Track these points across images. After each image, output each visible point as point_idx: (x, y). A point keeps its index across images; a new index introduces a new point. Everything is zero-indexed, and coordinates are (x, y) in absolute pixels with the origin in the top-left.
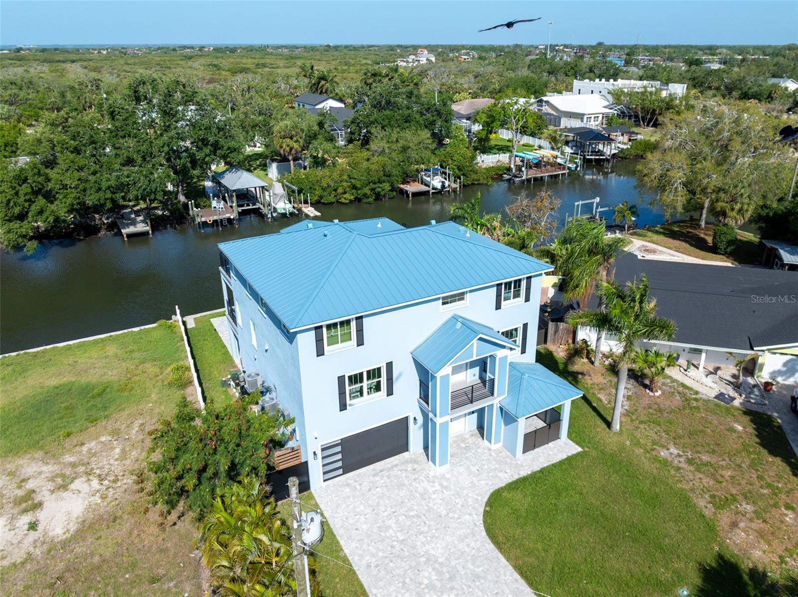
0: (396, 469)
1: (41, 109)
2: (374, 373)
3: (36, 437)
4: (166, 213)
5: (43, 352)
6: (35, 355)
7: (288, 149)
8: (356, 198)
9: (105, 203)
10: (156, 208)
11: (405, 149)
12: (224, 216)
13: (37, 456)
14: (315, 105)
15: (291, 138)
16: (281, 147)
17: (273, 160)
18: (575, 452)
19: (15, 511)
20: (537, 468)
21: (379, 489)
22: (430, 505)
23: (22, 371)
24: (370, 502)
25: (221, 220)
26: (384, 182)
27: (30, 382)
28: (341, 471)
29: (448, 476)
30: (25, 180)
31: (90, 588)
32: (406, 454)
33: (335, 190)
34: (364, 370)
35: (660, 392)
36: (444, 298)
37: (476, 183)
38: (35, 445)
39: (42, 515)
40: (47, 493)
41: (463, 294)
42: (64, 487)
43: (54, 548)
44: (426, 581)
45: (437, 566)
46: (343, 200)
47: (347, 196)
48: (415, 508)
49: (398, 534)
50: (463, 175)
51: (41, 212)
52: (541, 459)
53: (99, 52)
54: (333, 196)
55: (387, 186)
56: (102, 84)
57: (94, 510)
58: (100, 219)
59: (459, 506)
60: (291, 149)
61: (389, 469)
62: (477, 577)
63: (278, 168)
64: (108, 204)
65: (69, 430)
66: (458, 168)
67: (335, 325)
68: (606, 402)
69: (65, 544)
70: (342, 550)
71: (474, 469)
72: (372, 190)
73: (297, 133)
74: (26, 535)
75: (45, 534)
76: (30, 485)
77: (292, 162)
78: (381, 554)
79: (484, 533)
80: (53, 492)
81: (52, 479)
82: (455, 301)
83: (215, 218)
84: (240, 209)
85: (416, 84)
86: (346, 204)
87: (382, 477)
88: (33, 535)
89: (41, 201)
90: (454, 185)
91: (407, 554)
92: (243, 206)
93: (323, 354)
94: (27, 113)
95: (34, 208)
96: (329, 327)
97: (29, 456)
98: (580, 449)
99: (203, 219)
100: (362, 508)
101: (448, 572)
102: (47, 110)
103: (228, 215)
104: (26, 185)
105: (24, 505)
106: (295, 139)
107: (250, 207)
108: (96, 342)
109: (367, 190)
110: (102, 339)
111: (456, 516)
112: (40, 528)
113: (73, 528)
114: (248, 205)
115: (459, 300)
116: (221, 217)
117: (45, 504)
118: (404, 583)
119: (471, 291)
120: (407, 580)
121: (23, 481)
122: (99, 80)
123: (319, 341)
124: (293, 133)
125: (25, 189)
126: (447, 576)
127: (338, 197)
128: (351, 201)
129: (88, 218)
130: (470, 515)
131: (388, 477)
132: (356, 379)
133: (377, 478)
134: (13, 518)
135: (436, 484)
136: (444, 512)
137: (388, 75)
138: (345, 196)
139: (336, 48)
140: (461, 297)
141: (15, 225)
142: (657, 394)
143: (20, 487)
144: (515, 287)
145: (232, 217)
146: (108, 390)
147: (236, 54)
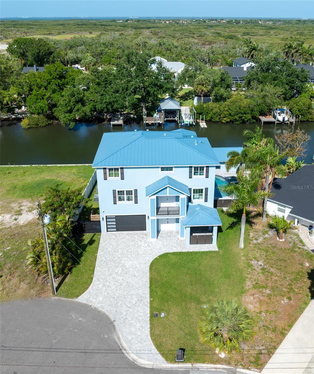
0: (136, 235)
1: (113, 57)
2: (129, 193)
3: (32, 194)
4: (135, 117)
5: (52, 166)
6: (49, 167)
7: (200, 91)
8: (231, 121)
9: (104, 109)
10: (132, 114)
11: (264, 97)
12: (157, 122)
13: (29, 200)
14: (241, 65)
15: (203, 85)
16: (197, 90)
17: (196, 96)
18: (214, 250)
19: (14, 214)
20: (191, 251)
21: (125, 240)
22: (138, 250)
23: (42, 171)
24: (118, 243)
25: (155, 123)
26: (248, 114)
27: (42, 176)
28: (115, 230)
29: (153, 243)
30: (74, 96)
31: (20, 240)
32: (144, 232)
33: (220, 115)
34: (125, 190)
35: (283, 240)
36: (162, 168)
37: (310, 120)
38: (31, 196)
39: (20, 217)
40: (25, 211)
41: (172, 168)
42: (30, 211)
43: (18, 227)
44: (116, 271)
45: (124, 268)
46: (223, 121)
47: (225, 119)
48: (132, 249)
49: (119, 255)
50: (301, 115)
51: (78, 110)
52: (196, 248)
53: (165, 22)
54: (218, 118)
55: (249, 116)
56: (147, 45)
57: (34, 220)
58: (106, 116)
59: (148, 253)
60: (202, 91)
61: (134, 234)
62: (135, 276)
63: (197, 100)
64: (105, 110)
65: (42, 194)
66: (299, 110)
67: (112, 169)
68: (251, 237)
69: (21, 226)
70: (97, 253)
71: (165, 243)
72: (240, 117)
73: (206, 83)
74: (13, 221)
75: (18, 222)
76: (22, 208)
77: (202, 98)
78: (108, 259)
79: (149, 264)
80: (27, 211)
81: (29, 208)
82: (168, 170)
83: (153, 122)
84: (166, 119)
85: (310, 55)
86: (224, 123)
87: (129, 236)
88: (15, 222)
89: (80, 105)
90: (291, 120)
91: (117, 261)
92: (168, 118)
93: (107, 180)
94: (106, 59)
95: (76, 108)
96: (110, 169)
97: (27, 199)
98: (217, 250)
99: (147, 122)
100: (114, 243)
101: (126, 271)
102: (115, 58)
103: (159, 121)
104: (74, 98)
105: (17, 213)
106: (205, 85)
107: (172, 119)
108: (71, 167)
109: (236, 117)
110: (73, 166)
111: (144, 256)
112: (18, 220)
113: (26, 223)
114: (171, 118)
115: (170, 170)
116: (156, 122)
117: (23, 214)
118: (109, 269)
119: (175, 167)
120: (111, 269)
121: (21, 206)
122: (146, 42)
123: (105, 174)
124: (204, 82)
125: (73, 99)
126: (125, 272)
127: (221, 119)
128: (227, 122)
129: (102, 114)
130: (150, 257)
131: (131, 237)
132: (121, 193)
133: (127, 236)
134: (12, 216)
135: (146, 244)
136: (141, 254)
137: (296, 48)
138: (224, 119)
139: (305, 21)
140: (171, 169)
141: (67, 115)
142: (281, 240)
143: (19, 208)
144: (200, 170)
145: (161, 123)
146: (63, 184)
147: (239, 25)
